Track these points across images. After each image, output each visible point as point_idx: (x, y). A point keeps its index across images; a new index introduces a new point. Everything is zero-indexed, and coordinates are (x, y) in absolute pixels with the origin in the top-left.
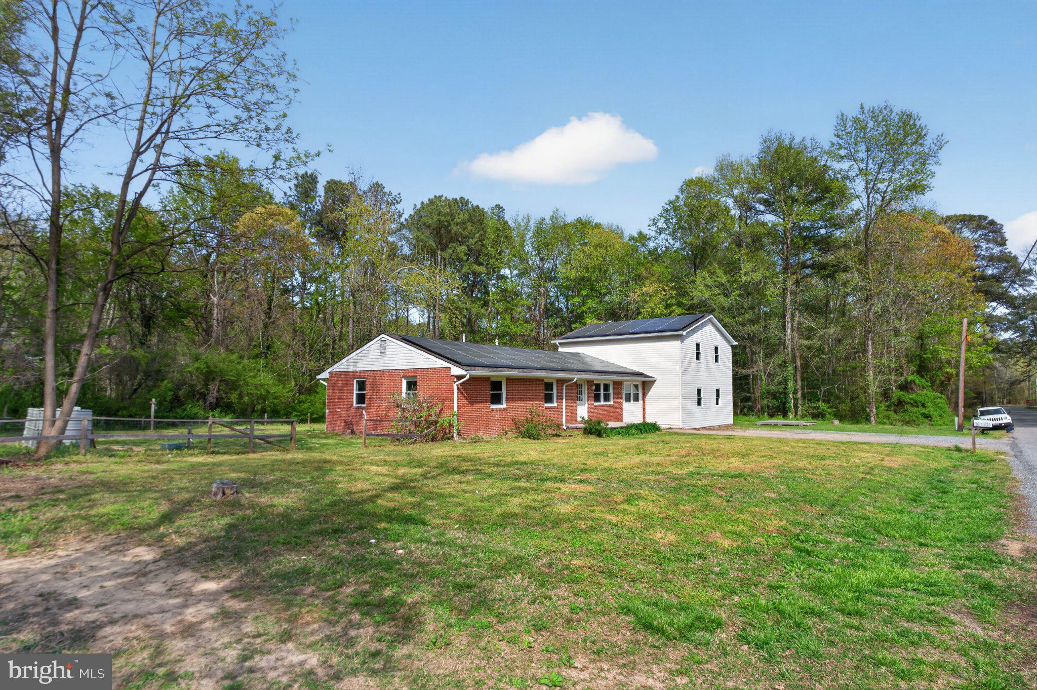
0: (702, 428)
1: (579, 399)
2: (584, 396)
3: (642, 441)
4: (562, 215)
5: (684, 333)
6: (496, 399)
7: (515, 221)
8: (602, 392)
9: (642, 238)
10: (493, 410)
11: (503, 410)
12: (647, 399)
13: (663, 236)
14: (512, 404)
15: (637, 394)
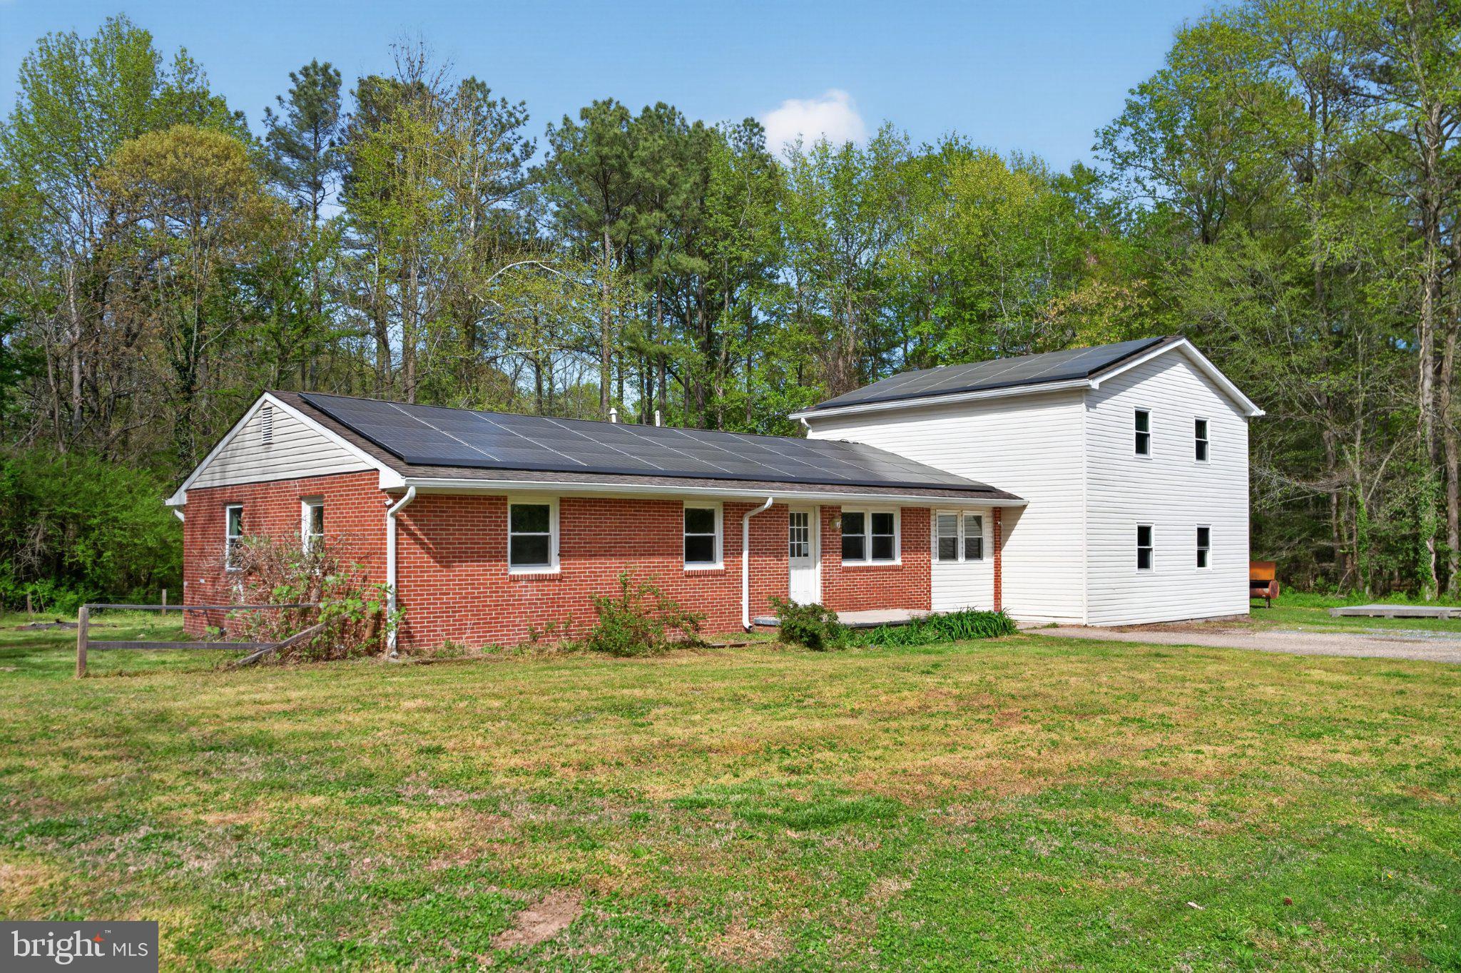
0: (1131, 627)
1: (798, 552)
2: (814, 544)
3: (934, 658)
4: (901, 137)
5: (1095, 384)
6: (533, 551)
7: (796, 156)
8: (868, 535)
9: (1085, 178)
10: (515, 579)
11: (552, 579)
12: (1005, 552)
13: (1130, 172)
14: (579, 564)
15: (980, 541)
